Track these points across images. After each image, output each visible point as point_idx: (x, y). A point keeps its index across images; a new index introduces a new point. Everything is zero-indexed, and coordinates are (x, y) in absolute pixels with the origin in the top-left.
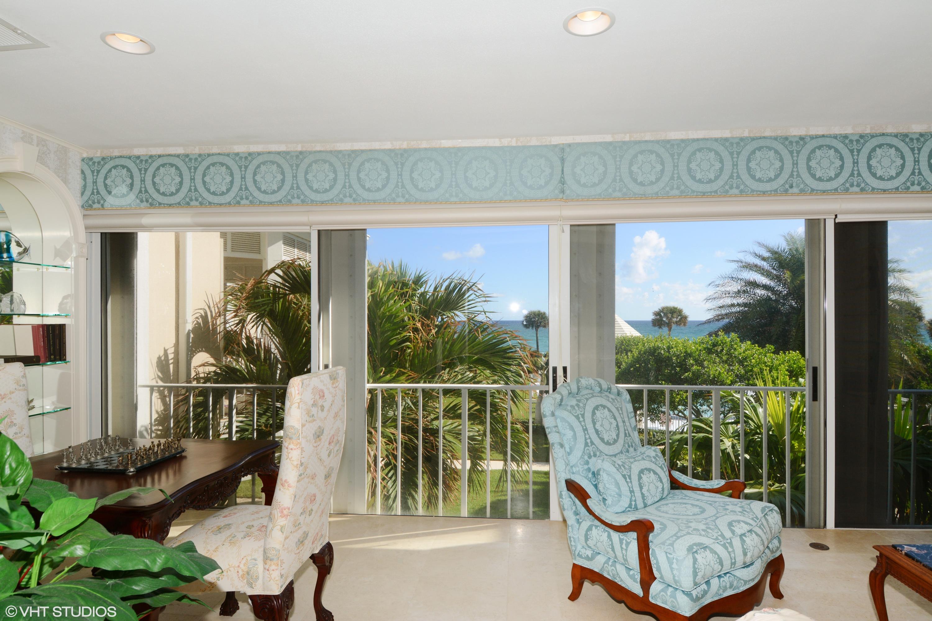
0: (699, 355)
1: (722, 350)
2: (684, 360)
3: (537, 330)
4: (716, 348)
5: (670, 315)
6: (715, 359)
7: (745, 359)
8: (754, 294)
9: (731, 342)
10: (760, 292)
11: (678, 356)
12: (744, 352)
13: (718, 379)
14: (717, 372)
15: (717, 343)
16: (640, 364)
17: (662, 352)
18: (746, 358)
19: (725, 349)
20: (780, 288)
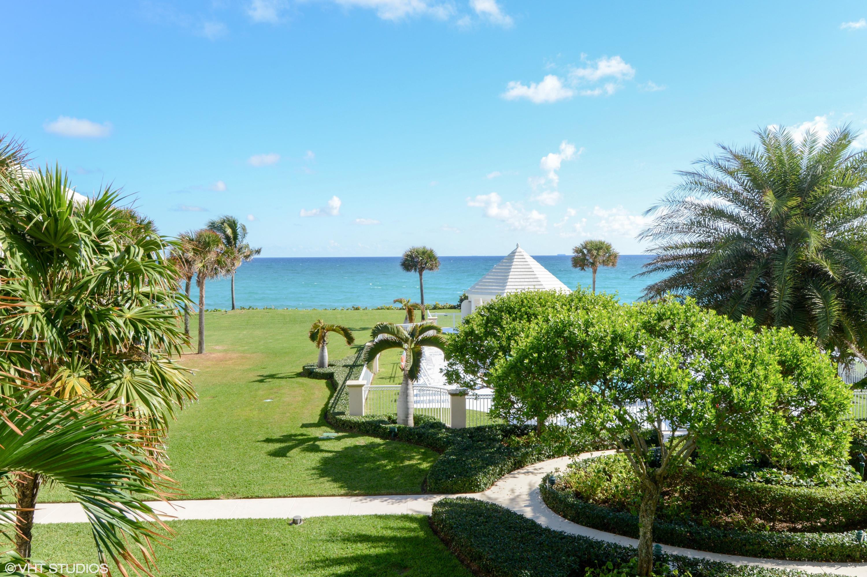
0: (636, 337)
1: (672, 328)
2: (611, 347)
3: (421, 275)
4: (661, 324)
5: (595, 252)
6: (662, 345)
7: (710, 343)
8: (715, 229)
9: (686, 312)
10: (723, 225)
11: (600, 340)
12: (707, 331)
13: (667, 380)
14: (667, 369)
15: (664, 314)
16: (540, 353)
17: (576, 331)
18: (711, 341)
19: (677, 326)
20: (751, 220)
